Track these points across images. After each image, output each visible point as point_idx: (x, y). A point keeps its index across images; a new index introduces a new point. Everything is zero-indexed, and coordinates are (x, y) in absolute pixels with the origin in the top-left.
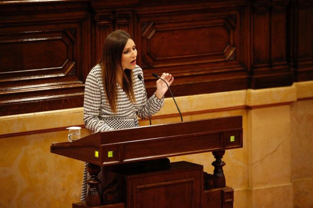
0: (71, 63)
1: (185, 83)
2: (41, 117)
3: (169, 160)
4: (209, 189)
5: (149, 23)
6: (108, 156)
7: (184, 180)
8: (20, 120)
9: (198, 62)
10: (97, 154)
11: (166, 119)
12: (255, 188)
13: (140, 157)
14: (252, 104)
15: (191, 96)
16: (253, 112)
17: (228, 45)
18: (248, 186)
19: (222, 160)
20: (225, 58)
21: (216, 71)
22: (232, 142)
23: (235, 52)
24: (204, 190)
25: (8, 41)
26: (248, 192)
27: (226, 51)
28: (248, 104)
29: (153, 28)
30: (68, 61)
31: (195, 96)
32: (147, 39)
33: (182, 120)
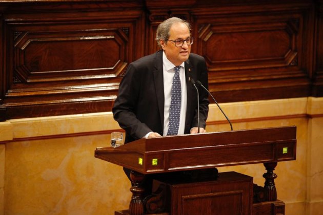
0: (123, 64)
1: (242, 88)
2: (90, 119)
3: (217, 170)
4: (259, 202)
5: (206, 24)
6: (152, 163)
7: (232, 192)
8: (68, 121)
9: (257, 67)
10: (141, 161)
11: (221, 126)
12: (312, 202)
13: (186, 166)
14: (312, 112)
15: (248, 102)
16: (313, 121)
17: (289, 50)
18: (306, 198)
19: (274, 172)
20: (285, 63)
21: (275, 77)
22: (285, 154)
23: (296, 58)
24: (253, 203)
25: (58, 39)
26: (306, 205)
27: (287, 57)
28: (308, 113)
29: (210, 29)
30: (120, 62)
31: (252, 102)
32: (203, 41)
33: (232, 130)
